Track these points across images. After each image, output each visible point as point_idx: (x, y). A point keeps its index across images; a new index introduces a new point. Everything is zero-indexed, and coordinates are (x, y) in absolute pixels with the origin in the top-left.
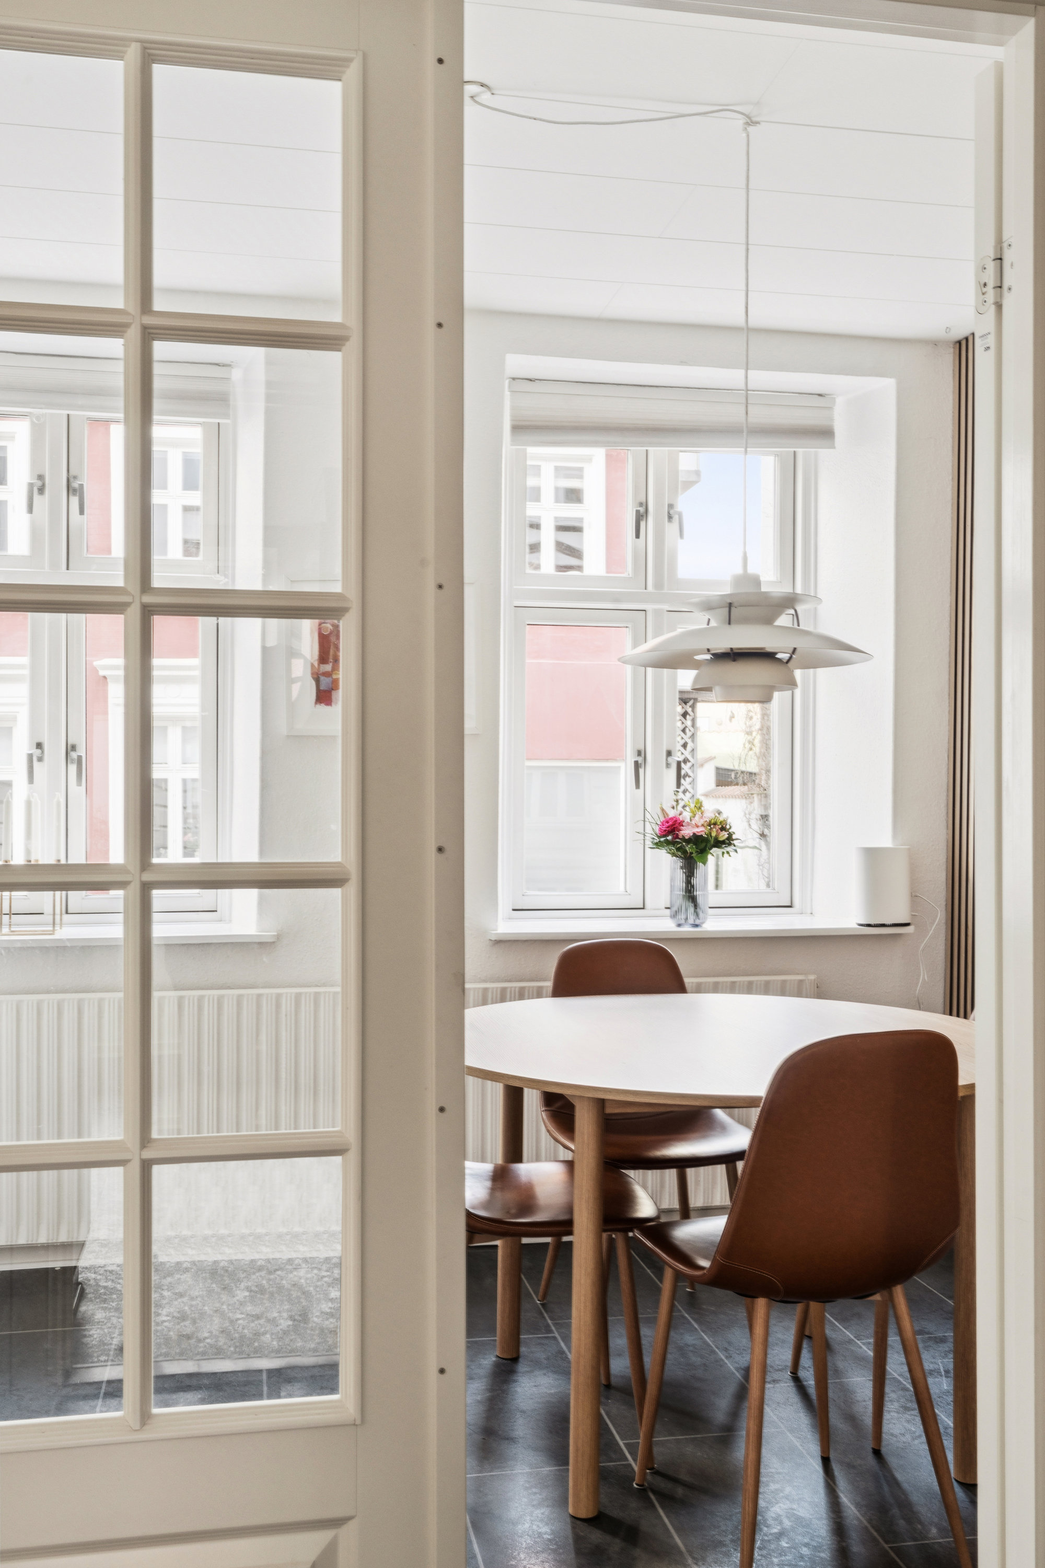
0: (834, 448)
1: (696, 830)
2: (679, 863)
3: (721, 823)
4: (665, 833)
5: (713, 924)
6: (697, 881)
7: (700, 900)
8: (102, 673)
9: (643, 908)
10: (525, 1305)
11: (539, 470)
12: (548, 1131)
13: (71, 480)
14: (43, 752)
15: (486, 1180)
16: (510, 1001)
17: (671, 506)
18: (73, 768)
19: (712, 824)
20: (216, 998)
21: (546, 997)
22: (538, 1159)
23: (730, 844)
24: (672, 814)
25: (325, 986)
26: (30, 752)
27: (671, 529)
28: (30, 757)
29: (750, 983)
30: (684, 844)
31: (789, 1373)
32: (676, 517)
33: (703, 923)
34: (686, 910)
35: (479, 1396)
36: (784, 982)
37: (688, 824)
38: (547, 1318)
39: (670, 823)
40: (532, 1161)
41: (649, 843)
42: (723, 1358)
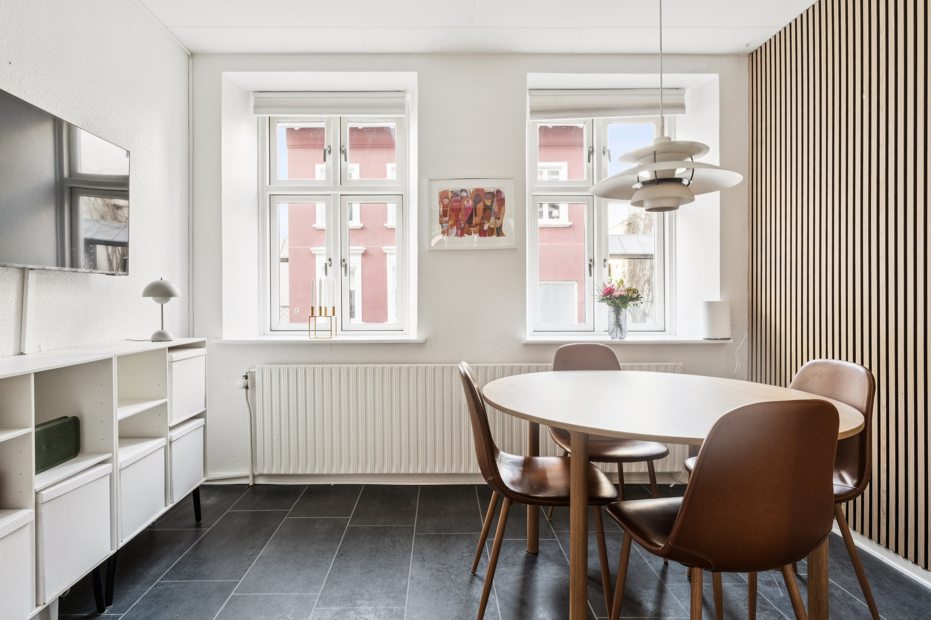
0: (685, 113)
1: (621, 293)
2: (611, 309)
3: (633, 289)
4: (605, 295)
5: (630, 338)
6: (622, 317)
7: (623, 327)
8: (384, 252)
9: (594, 331)
10: (541, 521)
11: (542, 173)
12: (552, 438)
13: (342, 147)
14: (331, 262)
15: (521, 466)
16: (533, 372)
17: (604, 148)
18: (343, 269)
19: (629, 290)
20: (398, 368)
21: (550, 371)
22: (546, 455)
23: (638, 300)
24: (608, 286)
25: (448, 364)
26: (326, 262)
27: (605, 158)
28: (326, 265)
29: (649, 366)
30: (615, 299)
31: (686, 576)
32: (607, 153)
33: (625, 337)
34: (617, 331)
35: (518, 577)
36: (666, 366)
37: (617, 291)
38: (552, 529)
39: (608, 290)
40: (544, 456)
41: (597, 299)
42: (647, 562)
